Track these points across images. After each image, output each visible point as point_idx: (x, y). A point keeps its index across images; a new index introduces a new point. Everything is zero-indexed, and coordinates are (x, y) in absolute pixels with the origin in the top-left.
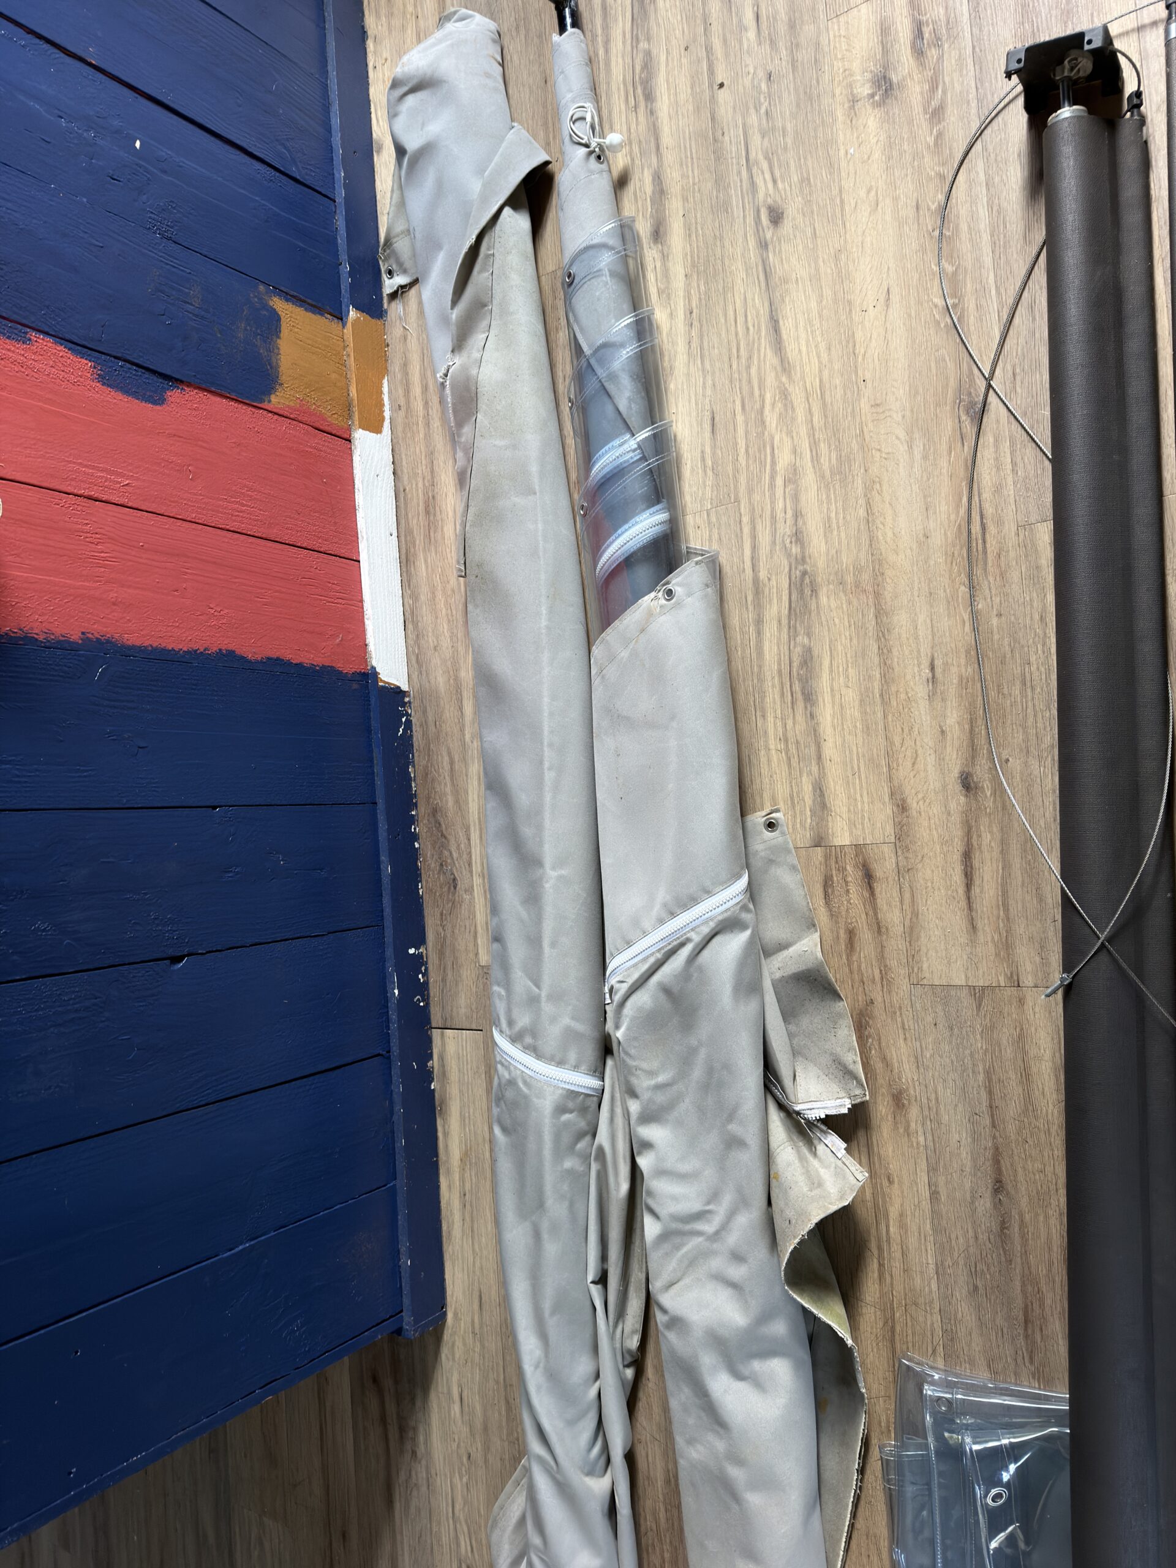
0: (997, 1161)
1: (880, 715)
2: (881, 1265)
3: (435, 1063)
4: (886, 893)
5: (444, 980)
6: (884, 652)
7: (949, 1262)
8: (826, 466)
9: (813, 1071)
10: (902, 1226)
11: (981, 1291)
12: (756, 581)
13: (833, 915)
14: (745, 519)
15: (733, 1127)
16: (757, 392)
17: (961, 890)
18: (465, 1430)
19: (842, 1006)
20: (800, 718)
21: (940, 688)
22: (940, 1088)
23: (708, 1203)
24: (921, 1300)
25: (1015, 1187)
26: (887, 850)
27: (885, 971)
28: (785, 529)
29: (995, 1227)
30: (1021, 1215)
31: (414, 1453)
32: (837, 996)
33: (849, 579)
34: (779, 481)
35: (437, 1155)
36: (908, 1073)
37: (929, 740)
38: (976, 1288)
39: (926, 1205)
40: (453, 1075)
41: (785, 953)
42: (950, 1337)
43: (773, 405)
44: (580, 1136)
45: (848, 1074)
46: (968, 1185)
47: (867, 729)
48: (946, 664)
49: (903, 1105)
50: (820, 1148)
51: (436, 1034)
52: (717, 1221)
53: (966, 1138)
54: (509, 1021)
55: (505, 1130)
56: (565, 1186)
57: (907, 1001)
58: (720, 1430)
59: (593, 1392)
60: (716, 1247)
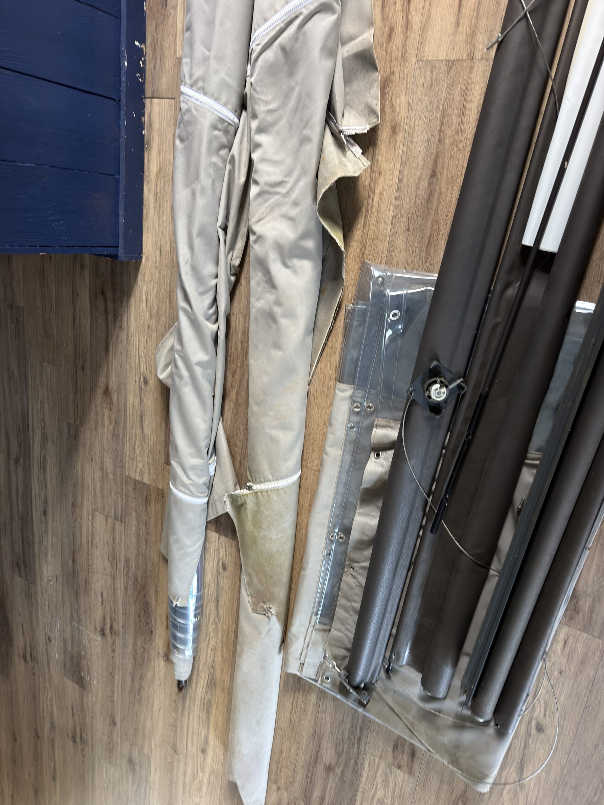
0: (436, 161)
2: (365, 220)
3: (146, 119)
5: (155, 68)
7: (399, 216)
9: (353, 113)
10: (381, 199)
11: (411, 229)
13: (384, 18)
15: (306, 132)
18: (148, 314)
19: (377, 76)
22: (417, 121)
23: (286, 177)
24: (381, 237)
25: (441, 175)
27: (405, 51)
29: (426, 196)
30: (440, 189)
32: (375, 69)
35: (143, 172)
36: (402, 112)
38: (409, 228)
39: (395, 187)
40: (156, 125)
41: (353, 42)
42: (390, 253)
44: (223, 147)
45: (372, 112)
46: (418, 174)
49: (396, 132)
50: (349, 153)
51: (147, 102)
52: (288, 186)
53: (423, 149)
54: (191, 76)
55: (182, 140)
56: (211, 171)
57: (412, 71)
58: (272, 290)
59: (214, 282)
60: (286, 200)
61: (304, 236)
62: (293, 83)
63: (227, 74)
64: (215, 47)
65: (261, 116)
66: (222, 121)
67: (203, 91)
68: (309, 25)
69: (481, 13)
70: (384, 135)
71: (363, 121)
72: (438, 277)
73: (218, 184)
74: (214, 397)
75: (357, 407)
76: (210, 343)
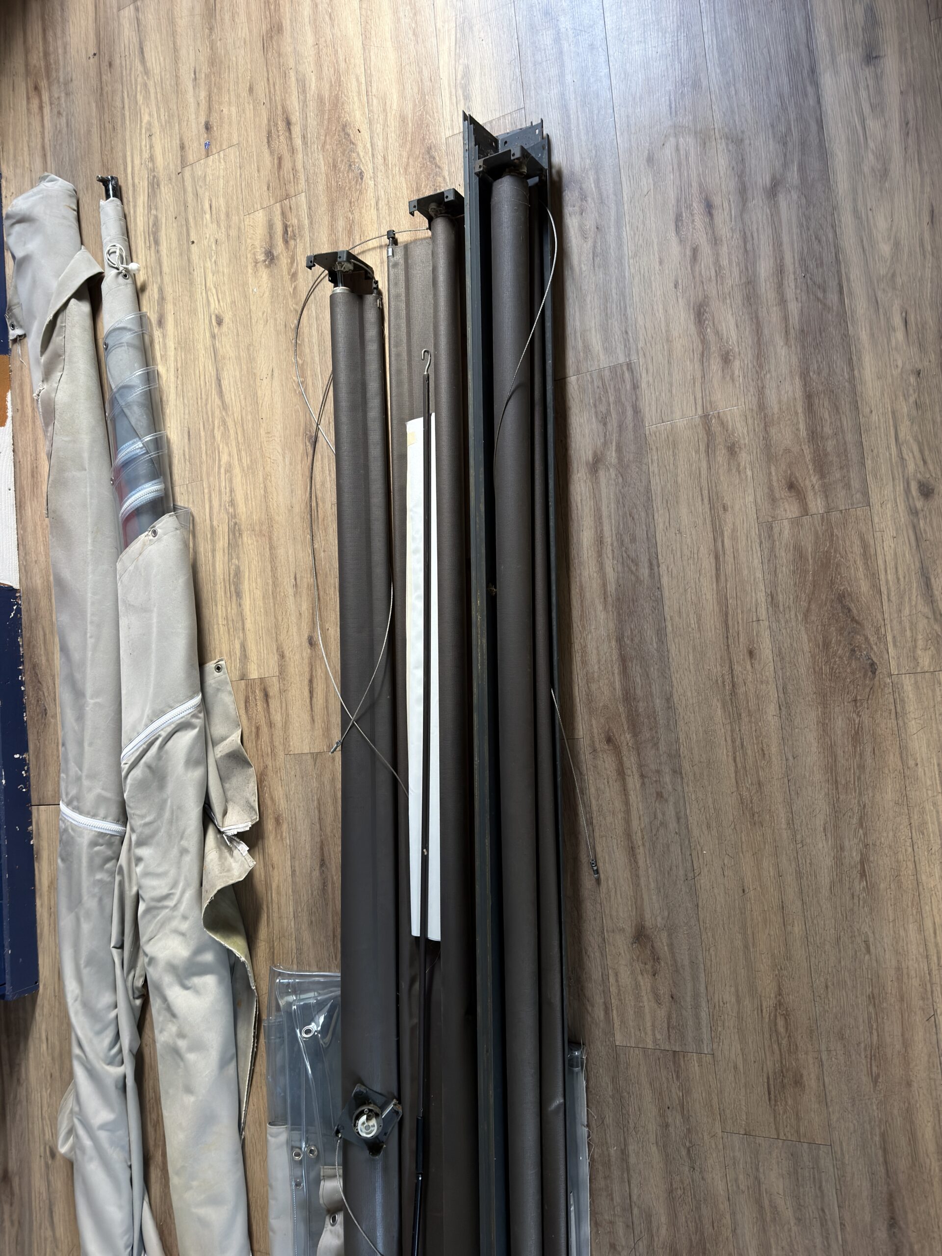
0: (322, 849)
1: (272, 604)
2: (268, 917)
3: (33, 827)
4: (274, 703)
5: (39, 774)
6: (274, 569)
7: (300, 910)
8: (245, 465)
9: (237, 808)
10: (279, 893)
11: (314, 923)
12: (212, 527)
13: (249, 719)
14: (206, 491)
15: (184, 843)
16: (210, 419)
17: (308, 701)
18: (50, 1058)
19: (252, 771)
20: (234, 606)
21: (299, 590)
22: (297, 810)
23: (171, 889)
24: (286, 934)
25: (330, 862)
26: (275, 680)
27: (273, 747)
28: (226, 498)
29: (321, 887)
30: (332, 878)
31: (18, 1080)
32: (249, 765)
33: (257, 528)
34: (222, 470)
35: (34, 885)
36: (282, 804)
37: (294, 619)
39: (290, 879)
40: (44, 834)
41: (225, 743)
42: (300, 951)
43: (219, 428)
44: (108, 860)
45: (252, 808)
46: (309, 863)
47: (266, 612)
48: (301, 577)
49: (280, 823)
50: (236, 852)
51: (34, 809)
52: (176, 898)
53: (308, 839)
54: (67, 794)
55: (63, 860)
56: (96, 890)
57: (283, 765)
58: (174, 1020)
59: (113, 1014)
60: (175, 913)
61: (199, 950)
62: (165, 796)
63: (103, 789)
64: (86, 766)
65: (139, 830)
66: (101, 835)
67: (78, 810)
68: (170, 744)
69: (330, 711)
70: (269, 826)
71: (246, 817)
72: (342, 976)
73: (107, 901)
74: (130, 1167)
75: (298, 1155)
76: (114, 1094)
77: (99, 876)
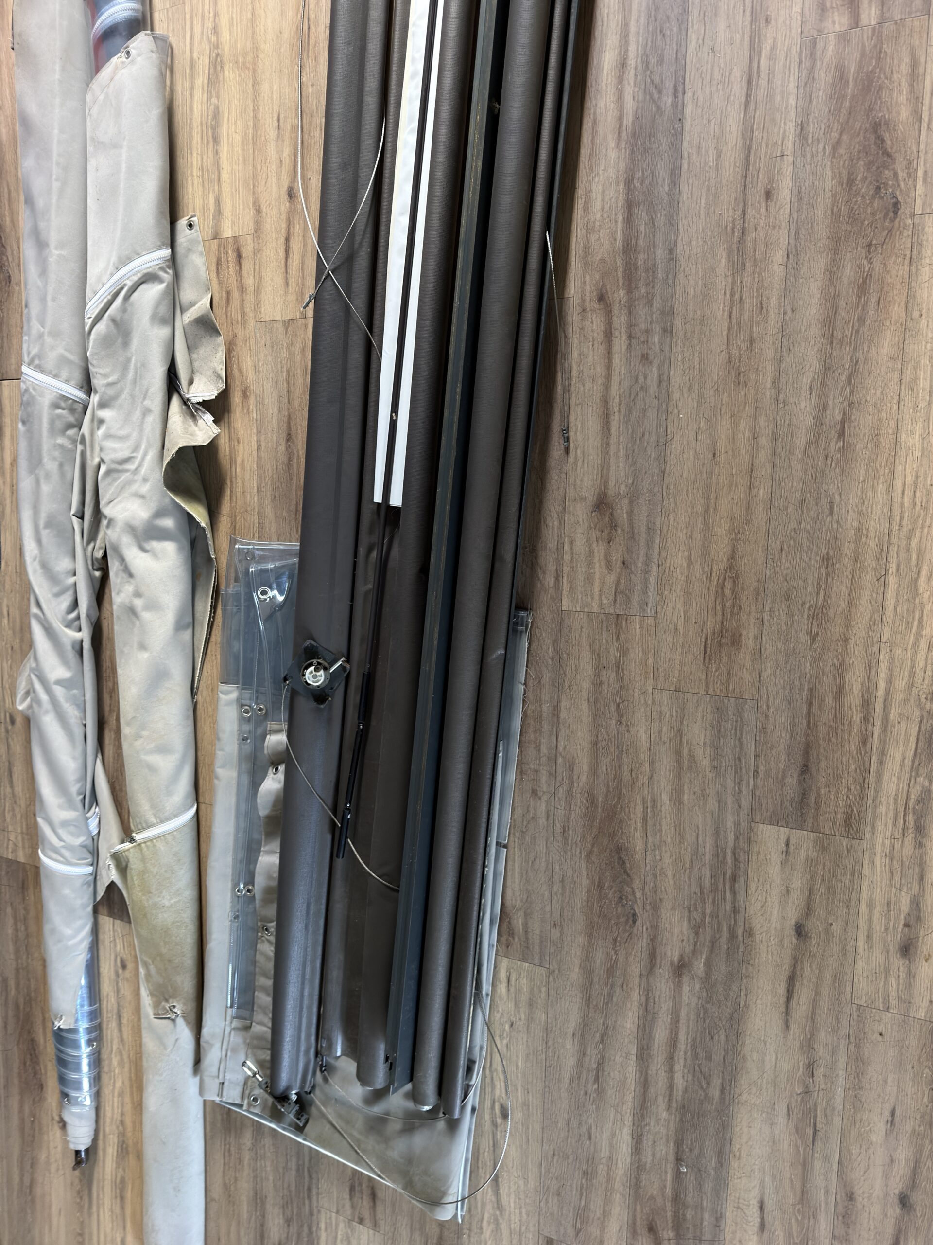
0: (289, 423)
1: (251, 151)
4: (247, 265)
6: (256, 110)
7: (264, 485)
9: (204, 380)
10: (243, 468)
11: (277, 498)
12: (192, 59)
13: (220, 283)
14: (188, 16)
15: (147, 403)
17: (283, 261)
19: (221, 339)
20: (210, 154)
21: (281, 132)
22: (265, 383)
23: (133, 452)
24: (249, 509)
25: (296, 436)
26: (249, 239)
27: (243, 314)
28: (209, 24)
29: (286, 462)
30: (298, 452)
32: (218, 333)
33: (241, 60)
36: (250, 376)
37: (274, 167)
38: (275, 497)
39: (255, 453)
40: (7, 409)
41: (194, 308)
42: (261, 526)
45: (219, 377)
46: (275, 438)
47: (244, 160)
48: (285, 117)
49: (247, 396)
50: (200, 422)
52: (137, 462)
53: (275, 411)
54: (29, 353)
55: (24, 423)
56: (57, 454)
57: (253, 333)
58: (131, 580)
59: (72, 580)
60: (136, 477)
61: (159, 514)
62: (129, 353)
63: (66, 350)
64: (48, 323)
65: (101, 391)
66: (65, 398)
67: (40, 369)
68: (136, 295)
70: (236, 398)
71: (212, 387)
72: (300, 546)
73: (67, 468)
74: (85, 725)
75: (247, 712)
76: (71, 655)
77: (60, 440)
